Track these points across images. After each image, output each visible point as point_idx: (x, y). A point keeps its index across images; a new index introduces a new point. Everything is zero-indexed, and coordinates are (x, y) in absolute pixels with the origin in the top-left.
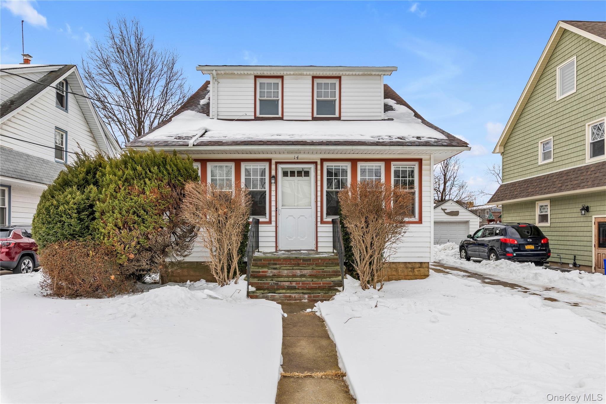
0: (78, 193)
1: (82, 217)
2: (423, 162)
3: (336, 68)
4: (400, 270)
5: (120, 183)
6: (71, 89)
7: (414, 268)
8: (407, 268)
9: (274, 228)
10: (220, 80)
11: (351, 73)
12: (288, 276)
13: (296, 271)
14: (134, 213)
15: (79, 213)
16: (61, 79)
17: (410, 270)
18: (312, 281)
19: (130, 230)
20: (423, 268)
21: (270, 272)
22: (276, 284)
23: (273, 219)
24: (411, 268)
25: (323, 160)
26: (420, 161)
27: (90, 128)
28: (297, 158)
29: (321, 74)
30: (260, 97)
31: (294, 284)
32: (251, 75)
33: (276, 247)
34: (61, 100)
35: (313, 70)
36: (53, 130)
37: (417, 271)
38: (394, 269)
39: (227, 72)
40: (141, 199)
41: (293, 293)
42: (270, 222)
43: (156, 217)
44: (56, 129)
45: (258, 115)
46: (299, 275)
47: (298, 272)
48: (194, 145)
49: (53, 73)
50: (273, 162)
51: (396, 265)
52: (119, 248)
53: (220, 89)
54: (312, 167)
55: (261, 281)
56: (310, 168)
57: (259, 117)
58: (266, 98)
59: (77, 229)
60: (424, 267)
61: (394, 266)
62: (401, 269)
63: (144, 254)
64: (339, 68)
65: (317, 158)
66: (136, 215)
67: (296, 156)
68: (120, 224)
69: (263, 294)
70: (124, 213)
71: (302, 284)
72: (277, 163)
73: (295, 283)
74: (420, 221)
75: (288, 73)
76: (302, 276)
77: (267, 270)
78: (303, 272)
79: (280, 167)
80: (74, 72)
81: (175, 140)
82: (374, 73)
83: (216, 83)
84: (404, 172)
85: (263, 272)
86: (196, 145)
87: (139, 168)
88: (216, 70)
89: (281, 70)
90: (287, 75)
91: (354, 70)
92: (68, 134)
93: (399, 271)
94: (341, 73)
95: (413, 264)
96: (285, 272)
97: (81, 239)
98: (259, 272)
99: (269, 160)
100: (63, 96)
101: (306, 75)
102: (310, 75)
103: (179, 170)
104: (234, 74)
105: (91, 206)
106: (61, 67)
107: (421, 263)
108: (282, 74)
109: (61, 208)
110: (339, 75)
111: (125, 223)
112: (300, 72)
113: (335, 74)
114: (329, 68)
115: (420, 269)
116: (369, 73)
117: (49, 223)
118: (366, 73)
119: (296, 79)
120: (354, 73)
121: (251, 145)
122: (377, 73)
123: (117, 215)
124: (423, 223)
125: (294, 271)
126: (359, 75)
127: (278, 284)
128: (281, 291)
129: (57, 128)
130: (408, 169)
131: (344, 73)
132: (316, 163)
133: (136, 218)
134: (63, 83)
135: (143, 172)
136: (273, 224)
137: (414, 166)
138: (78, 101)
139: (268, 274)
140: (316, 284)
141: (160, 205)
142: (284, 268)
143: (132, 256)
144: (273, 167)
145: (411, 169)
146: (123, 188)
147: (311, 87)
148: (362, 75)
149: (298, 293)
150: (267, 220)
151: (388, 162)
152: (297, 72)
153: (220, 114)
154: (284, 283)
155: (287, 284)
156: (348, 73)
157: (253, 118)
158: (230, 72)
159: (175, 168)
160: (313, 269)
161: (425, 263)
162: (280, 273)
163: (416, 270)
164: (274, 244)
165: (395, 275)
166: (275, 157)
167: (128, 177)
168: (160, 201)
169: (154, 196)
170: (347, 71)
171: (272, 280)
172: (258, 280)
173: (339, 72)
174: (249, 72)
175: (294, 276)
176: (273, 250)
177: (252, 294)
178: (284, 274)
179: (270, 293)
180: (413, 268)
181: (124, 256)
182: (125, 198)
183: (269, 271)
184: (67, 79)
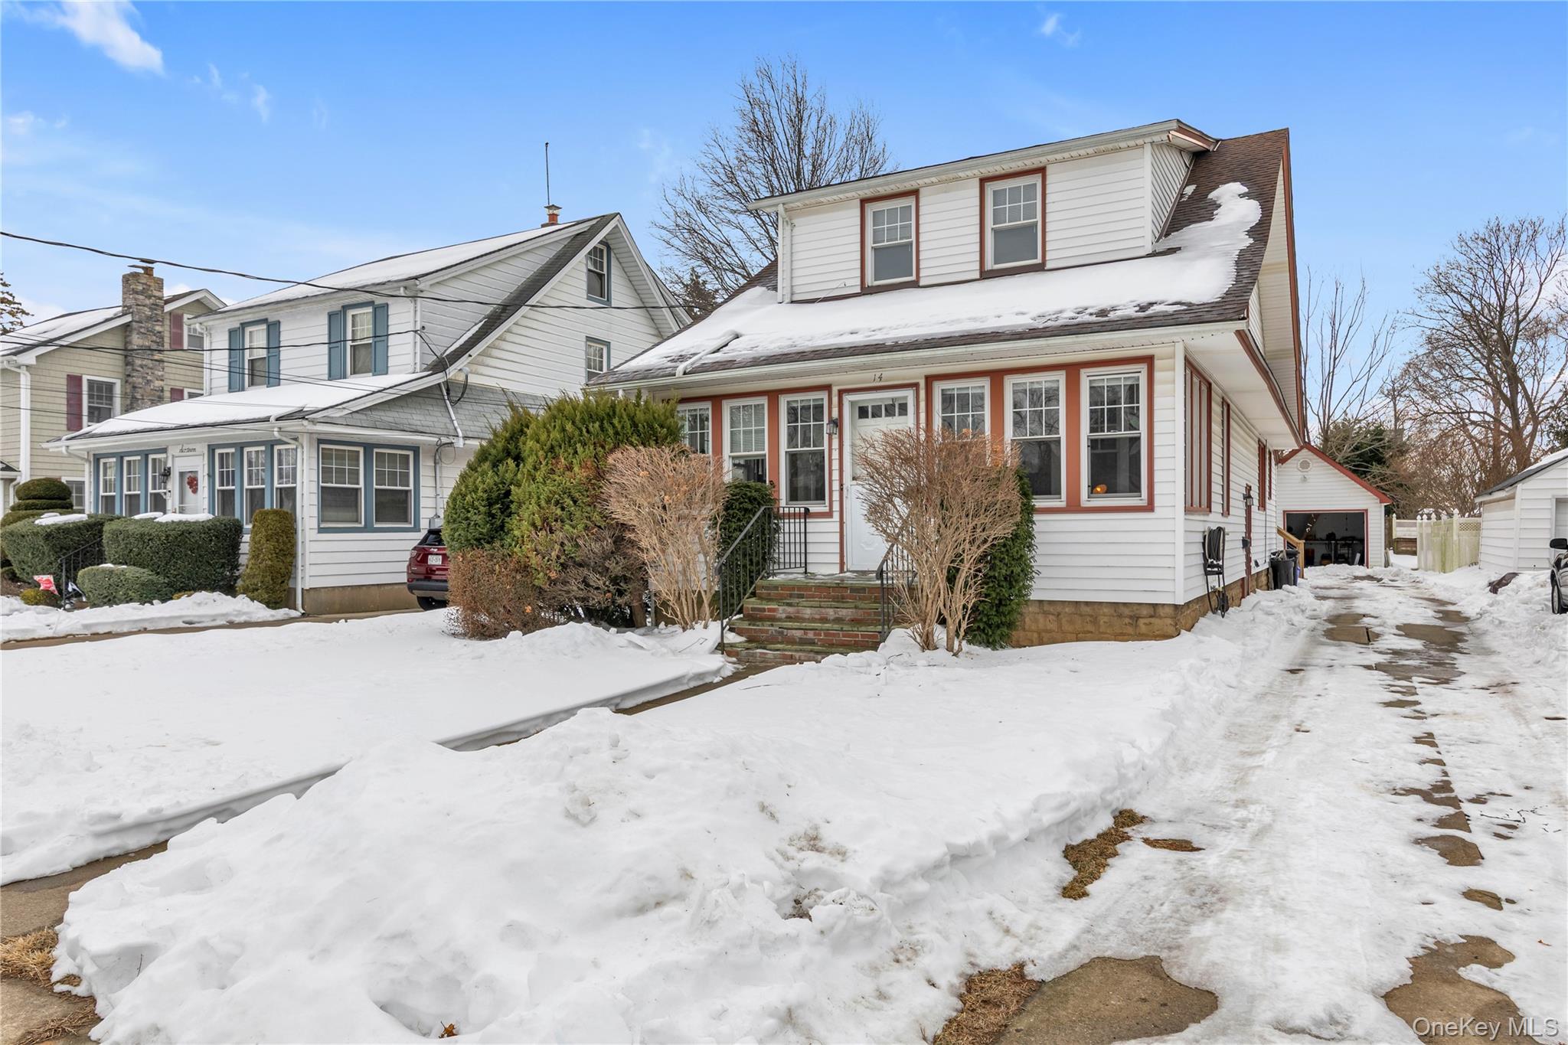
0: (490, 473)
1: (494, 511)
2: (1157, 363)
3: (1025, 153)
4: (1103, 620)
5: (541, 453)
6: (617, 259)
7: (1138, 618)
8: (1120, 616)
9: (838, 524)
10: (795, 221)
11: (1066, 155)
12: (813, 620)
13: (828, 610)
14: (557, 503)
15: (490, 505)
16: (594, 242)
17: (1127, 620)
18: (842, 630)
19: (552, 532)
20: (1160, 617)
21: (782, 611)
22: (779, 632)
23: (836, 507)
24: (1131, 617)
25: (930, 379)
26: (1149, 360)
27: (657, 328)
28: (880, 378)
29: (998, 170)
30: (874, 243)
31: (811, 635)
32: (853, 198)
33: (842, 563)
34: (599, 286)
35: (976, 166)
36: (583, 345)
37: (1145, 624)
38: (1088, 619)
39: (807, 202)
40: (567, 480)
41: (796, 651)
42: (829, 514)
43: (589, 509)
44: (587, 340)
45: (870, 281)
46: (832, 618)
47: (831, 613)
48: (685, 373)
49: (579, 237)
50: (835, 390)
51: (1094, 609)
52: (535, 560)
53: (796, 240)
54: (909, 394)
55: (754, 625)
56: (906, 398)
57: (872, 287)
58: (886, 243)
59: (485, 531)
60: (1162, 615)
61: (1087, 610)
62: (1106, 619)
63: (573, 571)
64: (1031, 152)
65: (917, 374)
66: (559, 505)
67: (878, 374)
68: (539, 523)
69: (747, 649)
70: (543, 503)
71: (825, 635)
72: (841, 393)
73: (812, 632)
74: (1150, 507)
75: (927, 181)
76: (838, 620)
77: (776, 607)
78: (840, 613)
79: (848, 399)
80: (617, 226)
81: (670, 364)
82: (1123, 145)
83: (788, 228)
84: (1113, 390)
85: (770, 610)
86: (690, 373)
87: (569, 427)
88: (784, 204)
89: (909, 180)
90: (927, 185)
91: (1069, 149)
92: (612, 346)
93: (1102, 622)
94: (1043, 159)
95: (1135, 608)
96: (808, 612)
97: (487, 546)
98: (764, 610)
99: (827, 388)
100: (601, 276)
101: (968, 178)
102: (975, 176)
103: (635, 425)
104: (820, 204)
105: (508, 493)
106: (594, 222)
107: (1155, 606)
108: (915, 186)
109: (468, 498)
110: (1041, 165)
111: (545, 520)
112: (951, 176)
113: (1030, 164)
114: (1008, 156)
115: (1152, 620)
116: (1110, 146)
117: (454, 521)
118: (1102, 148)
119: (945, 192)
120: (1074, 153)
121: (777, 363)
122: (1132, 143)
123: (534, 507)
124: (1156, 509)
125: (823, 610)
126: (1088, 156)
127: (783, 632)
128: (779, 646)
129: (589, 339)
130: (1122, 383)
131: (1051, 157)
132: (916, 385)
133: (559, 512)
134: (601, 251)
135: (577, 433)
136: (836, 516)
137: (1136, 375)
138: (631, 279)
139: (778, 615)
140: (849, 636)
141: (594, 489)
142: (805, 604)
143: (553, 575)
144: (835, 400)
145: (1129, 383)
146: (544, 463)
147: (978, 203)
148: (1097, 154)
149: (804, 651)
150: (826, 509)
151: (1072, 369)
152: (944, 177)
153: (797, 290)
154: (794, 631)
155: (798, 634)
156: (1059, 156)
157: (858, 290)
158: (813, 201)
159: (628, 424)
160: (856, 607)
161: (1163, 605)
162: (798, 613)
163: (1141, 621)
164: (837, 559)
165: (1092, 632)
166: (839, 381)
167: (554, 443)
168: (593, 481)
169: (585, 474)
170: (1056, 152)
171: (772, 625)
172: (750, 625)
173: (1033, 160)
174: (849, 195)
175: (824, 620)
176: (836, 570)
177: (729, 649)
178: (807, 616)
179: (757, 648)
180: (1136, 618)
181: (541, 574)
182: (545, 478)
183: (781, 608)
184: (609, 242)
